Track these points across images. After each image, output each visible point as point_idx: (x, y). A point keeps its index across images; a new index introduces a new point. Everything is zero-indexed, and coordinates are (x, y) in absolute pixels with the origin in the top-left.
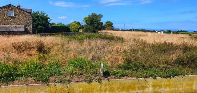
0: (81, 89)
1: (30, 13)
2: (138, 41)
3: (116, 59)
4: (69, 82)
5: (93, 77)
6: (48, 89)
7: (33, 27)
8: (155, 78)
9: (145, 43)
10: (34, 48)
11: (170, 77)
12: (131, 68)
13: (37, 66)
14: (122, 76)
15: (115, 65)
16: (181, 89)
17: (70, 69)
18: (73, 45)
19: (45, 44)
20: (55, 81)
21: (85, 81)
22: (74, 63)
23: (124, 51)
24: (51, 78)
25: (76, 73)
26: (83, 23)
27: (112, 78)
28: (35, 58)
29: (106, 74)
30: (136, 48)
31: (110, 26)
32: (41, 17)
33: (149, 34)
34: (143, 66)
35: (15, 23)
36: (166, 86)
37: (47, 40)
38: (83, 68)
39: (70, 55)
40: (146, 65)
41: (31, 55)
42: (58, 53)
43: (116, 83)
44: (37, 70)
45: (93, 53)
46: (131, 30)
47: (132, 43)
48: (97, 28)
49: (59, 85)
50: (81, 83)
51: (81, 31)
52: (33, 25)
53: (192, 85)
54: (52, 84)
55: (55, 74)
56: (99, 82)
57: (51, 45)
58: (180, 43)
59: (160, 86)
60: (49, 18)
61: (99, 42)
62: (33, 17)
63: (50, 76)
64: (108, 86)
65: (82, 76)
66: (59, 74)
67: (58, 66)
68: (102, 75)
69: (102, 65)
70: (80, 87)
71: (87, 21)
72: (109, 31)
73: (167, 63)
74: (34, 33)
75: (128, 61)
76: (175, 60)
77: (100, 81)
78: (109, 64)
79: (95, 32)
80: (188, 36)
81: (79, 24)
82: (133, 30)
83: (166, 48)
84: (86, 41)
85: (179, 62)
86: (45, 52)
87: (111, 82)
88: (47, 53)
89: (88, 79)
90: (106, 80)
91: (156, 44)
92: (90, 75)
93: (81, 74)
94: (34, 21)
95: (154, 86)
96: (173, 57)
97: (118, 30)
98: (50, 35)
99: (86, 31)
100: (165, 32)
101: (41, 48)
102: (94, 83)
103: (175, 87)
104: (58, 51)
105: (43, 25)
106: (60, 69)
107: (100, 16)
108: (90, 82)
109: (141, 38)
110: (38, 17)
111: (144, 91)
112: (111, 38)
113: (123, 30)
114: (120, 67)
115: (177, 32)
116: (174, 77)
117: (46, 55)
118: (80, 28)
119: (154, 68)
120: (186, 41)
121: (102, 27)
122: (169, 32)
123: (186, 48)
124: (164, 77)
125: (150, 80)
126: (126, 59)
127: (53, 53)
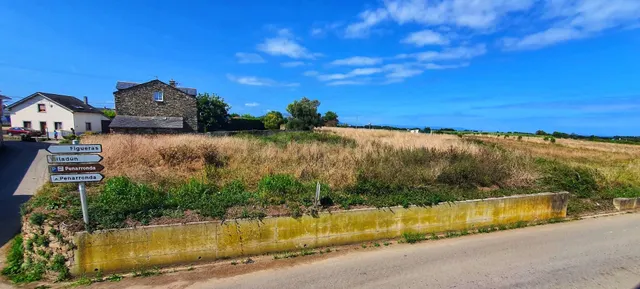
0: (282, 228)
1: (194, 96)
2: (378, 146)
3: (343, 176)
4: (262, 216)
5: (303, 207)
6: (222, 229)
7: (199, 121)
8: (406, 207)
9: (391, 149)
10: (199, 157)
11: (430, 205)
12: (367, 190)
13: (203, 190)
14: (354, 204)
15: (342, 186)
16: (447, 223)
17: (263, 194)
18: (269, 150)
19: (221, 150)
20: (235, 216)
21: (289, 215)
22: (269, 183)
23: (357, 162)
24: (230, 210)
25: (273, 201)
26: (286, 114)
27: (336, 209)
28: (201, 174)
29: (326, 202)
30: (375, 156)
31: (332, 119)
32: (212, 102)
33: (398, 133)
34: (388, 187)
35: (166, 113)
36: (424, 220)
37: (224, 143)
38: (285, 193)
39: (264, 169)
40: (392, 186)
41: (194, 170)
42: (242, 166)
43: (342, 216)
44: (204, 196)
45: (304, 166)
46: (367, 127)
47: (369, 148)
48: (310, 123)
49: (244, 223)
50: (281, 218)
51: (283, 128)
52: (198, 116)
53: (463, 217)
54: (231, 221)
55: (237, 202)
56: (314, 216)
57: (229, 153)
58: (445, 148)
59: (416, 221)
60: (225, 105)
61: (314, 148)
62: (198, 103)
63: (228, 207)
64: (330, 222)
65: (284, 206)
66: (243, 202)
67: (241, 188)
68: (319, 203)
69: (319, 186)
70: (280, 225)
71: (292, 111)
72: (332, 129)
73: (425, 181)
74: (201, 131)
75: (363, 179)
76: (439, 177)
77: (315, 214)
78: (331, 185)
79: (307, 129)
80: (456, 137)
81: (279, 115)
82: (371, 127)
83: (423, 158)
84: (292, 146)
85: (445, 179)
86: (219, 164)
87: (334, 216)
88: (222, 165)
89: (295, 211)
90: (326, 212)
91: (408, 151)
92: (298, 203)
93: (283, 203)
94: (200, 110)
95: (405, 220)
96: (436, 171)
97: (346, 126)
98: (230, 135)
99: (291, 127)
100: (420, 131)
101: (211, 159)
102: (306, 218)
103: (439, 220)
104: (242, 162)
105: (216, 116)
106: (245, 193)
107: (316, 103)
108: (298, 215)
109: (384, 141)
110: (207, 103)
111: (390, 228)
112: (336, 139)
113: (354, 127)
114: (348, 190)
115: (440, 132)
116: (436, 204)
117: (220, 170)
118: (282, 123)
119: (406, 191)
120: (455, 145)
121: (321, 122)
122: (427, 130)
123: (454, 157)
124: (421, 205)
125: (399, 210)
126: (360, 176)
127: (234, 166)
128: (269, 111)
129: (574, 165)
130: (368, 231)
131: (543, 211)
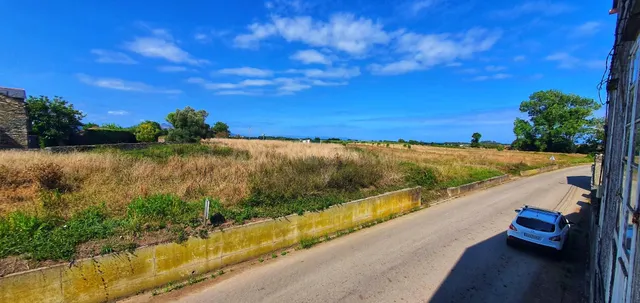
0: (162, 258)
1: (21, 100)
2: (273, 156)
3: (235, 190)
4: (133, 247)
5: (189, 229)
6: (71, 272)
7: (29, 133)
8: (301, 214)
9: (285, 158)
10: (30, 181)
11: (322, 209)
12: (262, 202)
13: (37, 226)
14: (248, 218)
15: (234, 200)
16: (337, 224)
17: (133, 221)
18: (142, 167)
19: (66, 170)
20: (93, 253)
21: (171, 240)
22: (143, 206)
23: (250, 175)
24: (83, 247)
25: (148, 227)
26: (164, 122)
27: (229, 226)
28: (34, 204)
29: (217, 220)
30: (269, 167)
31: (222, 130)
32: (55, 109)
33: (290, 143)
34: (283, 197)
36: (318, 224)
37: (71, 161)
38: (165, 215)
39: (136, 190)
40: (286, 195)
41: (20, 199)
42: (104, 189)
43: (236, 233)
44: (39, 232)
45: (189, 183)
46: (260, 138)
47: (262, 159)
48: (197, 134)
49: (105, 261)
50: (160, 245)
51: (161, 140)
52: (29, 126)
53: (350, 216)
54: (87, 262)
55: (95, 235)
56: (203, 237)
57: (83, 173)
58: (332, 156)
59: (310, 226)
60: (77, 112)
61: (201, 161)
62: (26, 109)
63: (80, 242)
64: (222, 240)
65: (164, 231)
66: (105, 234)
67: (101, 217)
68: (209, 222)
69: (207, 204)
70: (159, 254)
71: (174, 121)
72: (221, 140)
73: (317, 187)
74: (34, 144)
75: (257, 191)
76: (329, 183)
77: (204, 235)
78: (223, 201)
79: (193, 141)
80: (342, 146)
81: (158, 126)
82: (265, 138)
83: (314, 166)
84: (174, 160)
85: (334, 185)
86: (63, 189)
87: (227, 233)
88: (70, 190)
89: (179, 234)
90: (217, 230)
91: (300, 160)
92: (183, 225)
93: (161, 228)
94: (32, 118)
95: (300, 227)
96: (325, 177)
97: (239, 138)
98: (83, 150)
99: (172, 140)
100: (312, 141)
101: (52, 181)
102: (192, 241)
103: (330, 222)
104: (104, 183)
105: (60, 127)
106: (108, 222)
107: (204, 114)
108: (183, 239)
109: (278, 151)
110: (46, 108)
111: (287, 238)
112: (227, 152)
113: (247, 138)
114: (242, 203)
115: (328, 141)
116: (327, 207)
117: (67, 196)
118: (160, 134)
119: (300, 198)
120: (341, 153)
121: (207, 132)
122: (317, 140)
123: (340, 164)
124: (314, 210)
125: (294, 218)
126: (254, 188)
127: (89, 189)
128: (143, 121)
129: (423, 165)
130: (264, 244)
131: (406, 203)
